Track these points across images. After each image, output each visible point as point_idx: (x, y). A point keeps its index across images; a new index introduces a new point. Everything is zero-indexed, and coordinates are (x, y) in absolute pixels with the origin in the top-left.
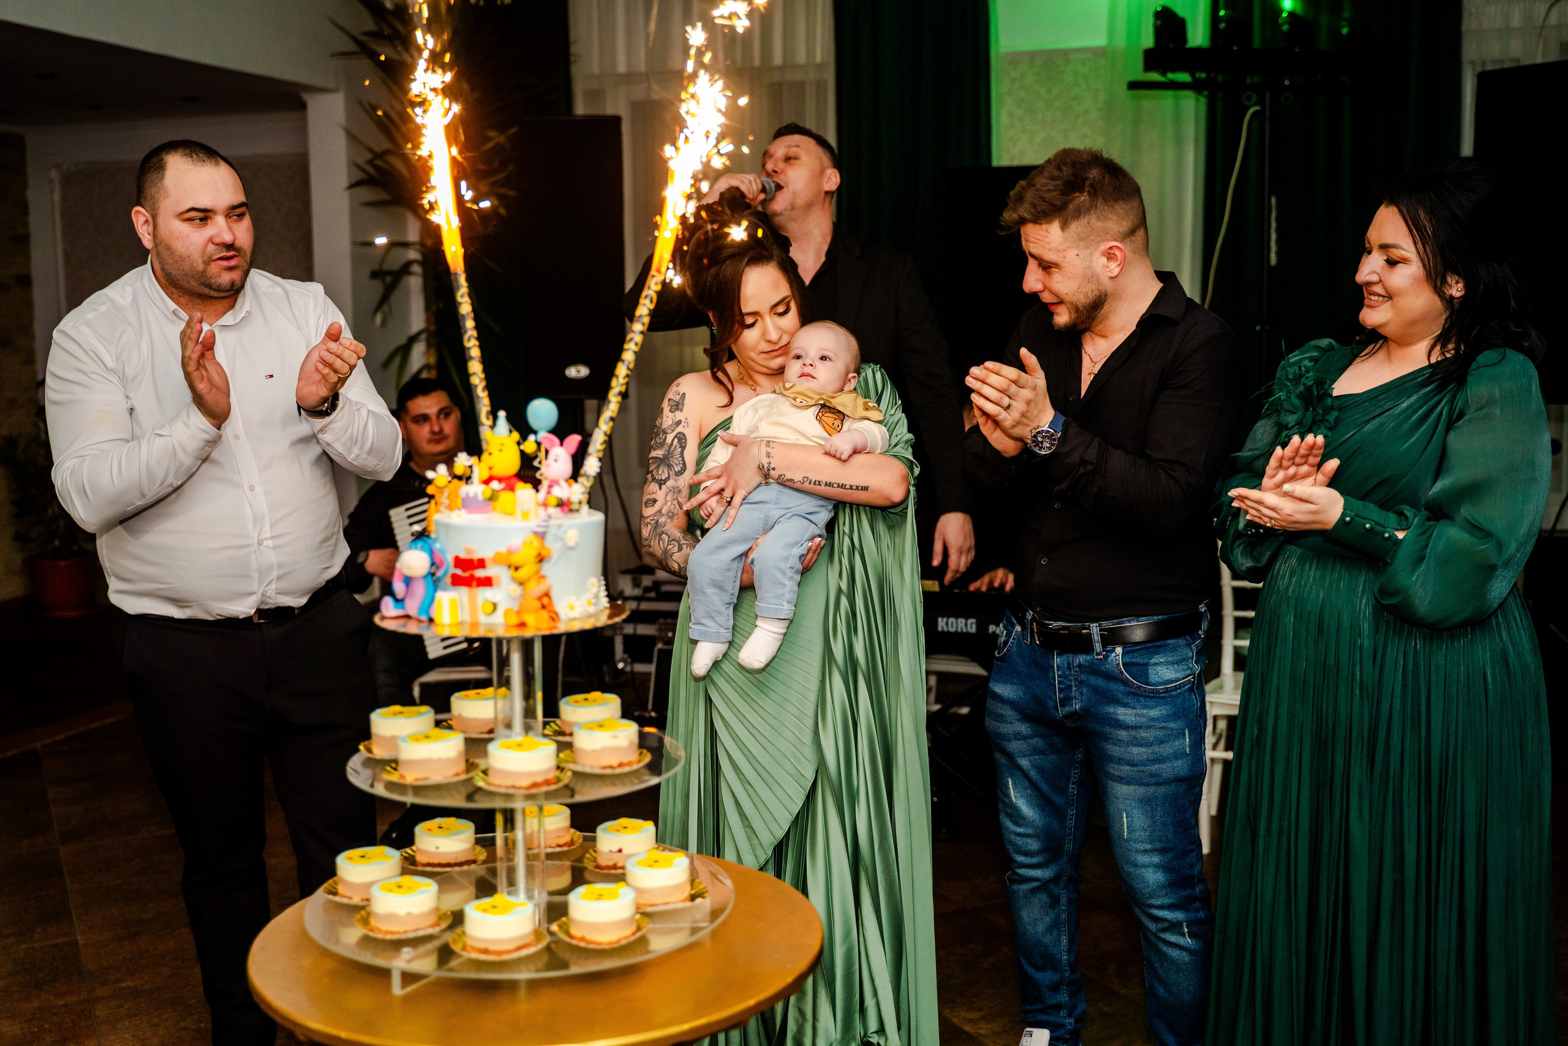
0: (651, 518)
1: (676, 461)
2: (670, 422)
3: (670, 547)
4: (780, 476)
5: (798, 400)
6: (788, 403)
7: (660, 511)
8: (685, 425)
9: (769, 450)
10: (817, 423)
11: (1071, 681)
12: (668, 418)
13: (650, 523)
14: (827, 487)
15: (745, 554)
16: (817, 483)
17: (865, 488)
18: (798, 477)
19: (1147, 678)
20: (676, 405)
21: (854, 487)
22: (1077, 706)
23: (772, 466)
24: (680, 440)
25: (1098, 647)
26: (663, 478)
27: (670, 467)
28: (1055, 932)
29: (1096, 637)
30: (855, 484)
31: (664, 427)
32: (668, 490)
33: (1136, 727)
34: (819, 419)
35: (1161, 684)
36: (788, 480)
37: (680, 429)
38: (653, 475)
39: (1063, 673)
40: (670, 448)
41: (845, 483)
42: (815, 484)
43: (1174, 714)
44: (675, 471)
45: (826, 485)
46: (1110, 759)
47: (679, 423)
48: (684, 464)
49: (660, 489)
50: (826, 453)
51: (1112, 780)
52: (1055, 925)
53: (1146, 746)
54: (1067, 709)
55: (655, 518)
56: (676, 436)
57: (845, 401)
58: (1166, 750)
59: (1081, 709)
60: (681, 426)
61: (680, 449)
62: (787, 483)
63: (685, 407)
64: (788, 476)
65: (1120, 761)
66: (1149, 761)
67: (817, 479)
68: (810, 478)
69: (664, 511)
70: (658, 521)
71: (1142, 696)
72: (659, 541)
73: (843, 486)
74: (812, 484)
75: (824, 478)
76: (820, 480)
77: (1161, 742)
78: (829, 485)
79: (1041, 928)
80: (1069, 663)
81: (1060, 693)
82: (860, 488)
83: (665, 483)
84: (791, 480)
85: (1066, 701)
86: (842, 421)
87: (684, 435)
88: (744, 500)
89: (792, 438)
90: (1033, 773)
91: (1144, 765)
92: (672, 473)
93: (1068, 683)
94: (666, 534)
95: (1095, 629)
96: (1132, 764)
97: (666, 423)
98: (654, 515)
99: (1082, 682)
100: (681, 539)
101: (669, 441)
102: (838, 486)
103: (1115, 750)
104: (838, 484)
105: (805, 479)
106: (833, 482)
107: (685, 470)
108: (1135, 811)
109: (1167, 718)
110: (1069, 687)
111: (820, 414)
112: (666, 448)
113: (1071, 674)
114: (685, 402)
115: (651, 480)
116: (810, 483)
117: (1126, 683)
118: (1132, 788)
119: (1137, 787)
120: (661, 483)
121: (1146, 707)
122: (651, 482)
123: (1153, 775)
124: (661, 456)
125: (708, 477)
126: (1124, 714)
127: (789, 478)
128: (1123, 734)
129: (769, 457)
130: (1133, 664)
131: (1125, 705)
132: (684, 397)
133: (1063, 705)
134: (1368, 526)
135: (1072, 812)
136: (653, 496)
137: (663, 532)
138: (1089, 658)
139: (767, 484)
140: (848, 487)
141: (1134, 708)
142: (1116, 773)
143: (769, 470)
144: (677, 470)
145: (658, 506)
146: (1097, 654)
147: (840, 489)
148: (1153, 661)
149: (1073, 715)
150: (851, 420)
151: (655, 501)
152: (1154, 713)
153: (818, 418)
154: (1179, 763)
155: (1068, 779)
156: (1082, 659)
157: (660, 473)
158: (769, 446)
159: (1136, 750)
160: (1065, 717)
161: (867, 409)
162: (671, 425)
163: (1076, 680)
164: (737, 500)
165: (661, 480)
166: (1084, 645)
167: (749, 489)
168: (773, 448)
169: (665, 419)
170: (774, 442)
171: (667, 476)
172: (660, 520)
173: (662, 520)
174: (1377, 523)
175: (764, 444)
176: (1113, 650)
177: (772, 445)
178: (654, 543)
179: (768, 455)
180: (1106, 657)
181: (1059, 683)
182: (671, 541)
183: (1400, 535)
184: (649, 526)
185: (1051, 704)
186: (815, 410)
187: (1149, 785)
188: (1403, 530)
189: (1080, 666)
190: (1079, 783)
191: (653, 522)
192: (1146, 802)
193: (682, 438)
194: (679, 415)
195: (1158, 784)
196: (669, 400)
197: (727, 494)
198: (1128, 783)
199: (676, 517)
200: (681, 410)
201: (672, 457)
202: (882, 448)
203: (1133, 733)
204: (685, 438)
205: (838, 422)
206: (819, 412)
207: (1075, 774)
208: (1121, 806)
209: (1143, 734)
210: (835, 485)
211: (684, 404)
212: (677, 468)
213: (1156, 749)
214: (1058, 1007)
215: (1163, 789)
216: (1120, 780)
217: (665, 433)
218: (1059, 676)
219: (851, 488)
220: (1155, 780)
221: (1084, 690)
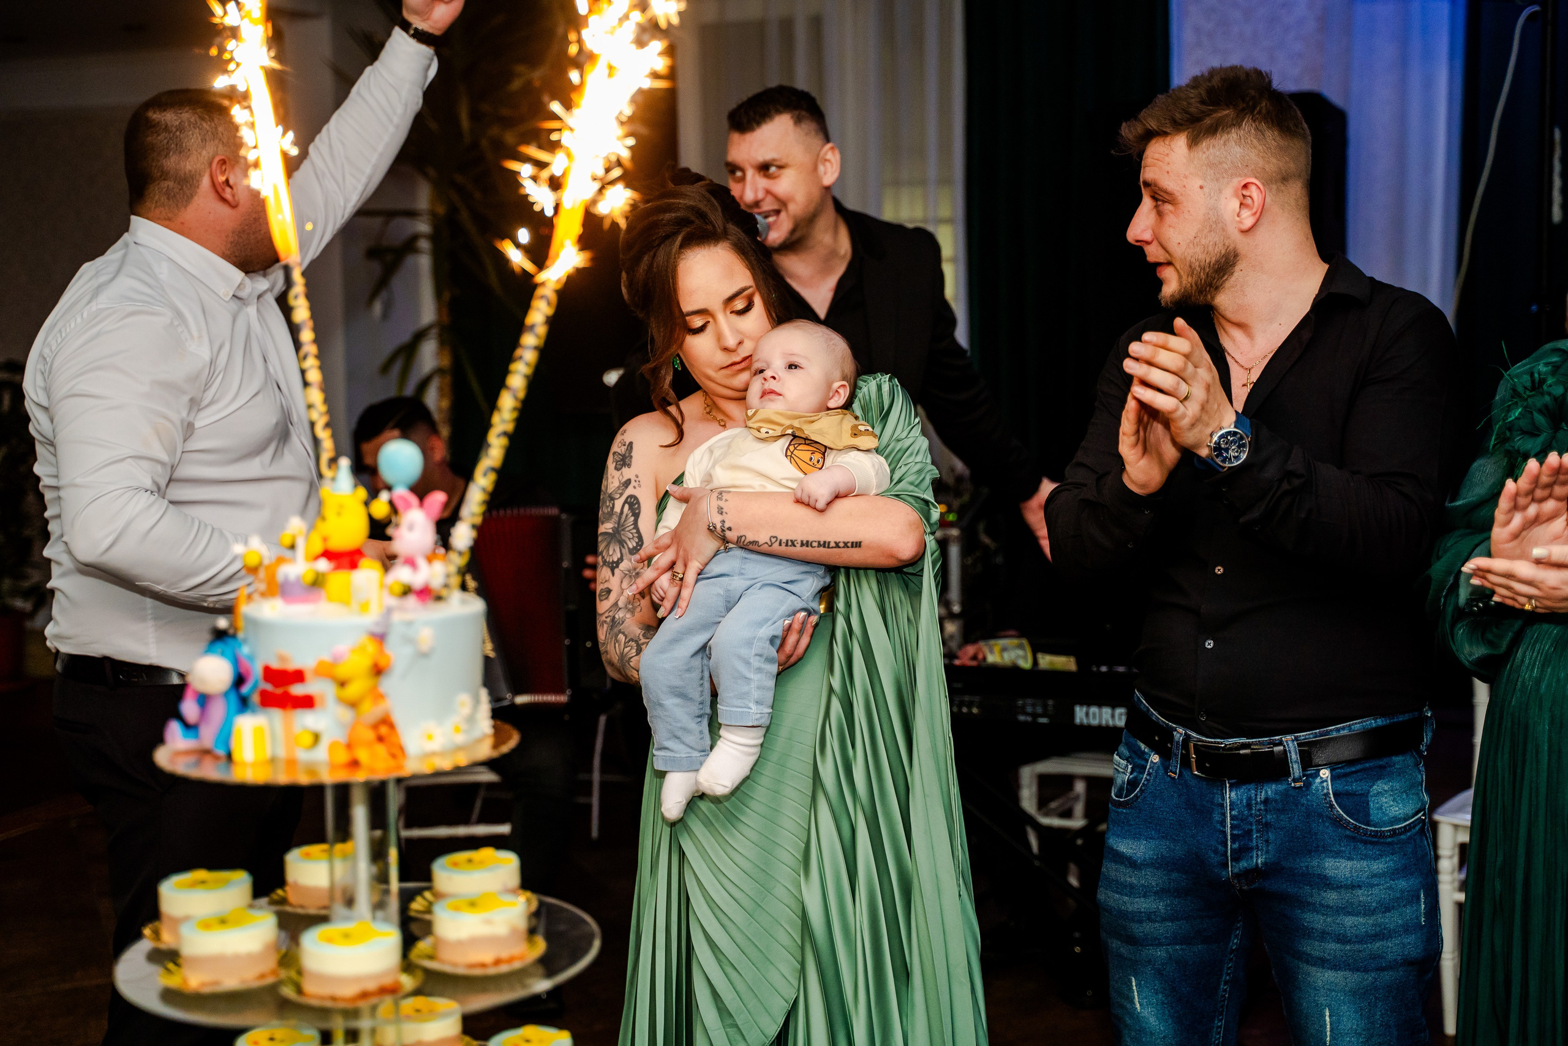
0: (607, 615)
1: (628, 535)
2: (616, 484)
3: (627, 650)
4: (740, 538)
5: (763, 430)
6: (751, 437)
7: (616, 604)
8: (636, 484)
9: (722, 503)
10: (786, 461)
11: (1251, 824)
12: (613, 478)
13: (605, 621)
14: (804, 548)
15: (704, 650)
16: (790, 543)
17: (857, 545)
18: (763, 537)
19: (1368, 814)
20: (622, 460)
21: (841, 545)
22: (1256, 859)
23: (727, 525)
24: (631, 505)
25: (1296, 769)
26: (615, 560)
27: (622, 543)
29: (1294, 756)
30: (842, 540)
31: (610, 491)
32: (623, 575)
33: (1354, 886)
34: (789, 455)
35: (1385, 823)
36: (750, 543)
37: (630, 491)
38: (603, 557)
39: (1240, 812)
40: (620, 518)
41: (827, 540)
42: (787, 545)
43: (1405, 867)
44: (629, 548)
45: (802, 545)
46: (1308, 933)
47: (627, 483)
48: (640, 538)
49: (613, 575)
50: (798, 501)
51: (1308, 962)
53: (1365, 915)
54: (1243, 864)
55: (611, 614)
56: (626, 502)
57: (827, 428)
58: (1393, 920)
59: (1265, 864)
60: (631, 487)
61: (633, 518)
62: (751, 547)
63: (634, 460)
64: (750, 537)
65: (1324, 936)
66: (1369, 935)
67: (790, 538)
68: (779, 538)
69: (621, 604)
70: (614, 617)
71: (1361, 841)
72: (615, 644)
73: (825, 545)
74: (783, 545)
75: (799, 536)
76: (793, 539)
77: (1388, 909)
78: (806, 544)
80: (1249, 799)
81: (1233, 842)
82: (849, 545)
83: (617, 566)
84: (755, 543)
85: (1242, 854)
86: (824, 454)
87: (636, 498)
88: (699, 574)
89: (757, 484)
91: (1361, 942)
92: (625, 551)
93: (1247, 827)
94: (623, 633)
95: (1290, 744)
96: (1342, 939)
97: (612, 486)
98: (609, 610)
99: (1267, 825)
100: (641, 637)
101: (617, 509)
102: (819, 545)
103: (1316, 921)
104: (819, 542)
105: (773, 540)
106: (810, 540)
107: (641, 545)
108: (1344, 1008)
109: (1394, 874)
110: (1248, 833)
111: (792, 448)
112: (615, 518)
113: (1251, 814)
114: (632, 454)
115: (601, 564)
116: (780, 544)
117: (1337, 822)
118: (1341, 974)
119: (1348, 974)
120: (613, 566)
121: (1365, 857)
122: (602, 566)
123: (1374, 957)
124: (611, 531)
125: (657, 548)
126: (1339, 867)
127: (752, 540)
128: (1332, 897)
129: (722, 513)
130: (1348, 794)
131: (1338, 854)
132: (631, 448)
133: (1236, 861)
136: (606, 585)
137: (620, 632)
138: (1281, 787)
139: (727, 550)
140: (833, 544)
141: (1350, 859)
143: (723, 531)
144: (631, 547)
145: (613, 597)
146: (1295, 781)
147: (821, 549)
148: (1373, 789)
149: (1254, 873)
150: (834, 452)
151: (609, 591)
152: (1378, 866)
153: (789, 453)
154: (1410, 939)
156: (1270, 790)
157: (611, 553)
158: (721, 499)
159: (1349, 921)
160: (1236, 876)
161: (855, 434)
162: (619, 488)
163: (1259, 822)
164: (691, 576)
165: (613, 562)
167: (704, 559)
168: (726, 500)
169: (610, 480)
170: (729, 492)
171: (619, 556)
172: (617, 616)
173: (620, 615)
175: (715, 495)
176: (1317, 774)
177: (725, 496)
178: (610, 648)
179: (721, 511)
180: (1308, 785)
181: (1233, 827)
182: (628, 642)
184: (605, 626)
186: (784, 443)
187: (1366, 970)
189: (1266, 801)
191: (608, 620)
192: (1358, 994)
193: (633, 503)
194: (627, 473)
195: (1381, 969)
196: (614, 453)
197: (679, 568)
198: (1335, 967)
199: (638, 609)
200: (629, 466)
201: (623, 530)
202: (878, 487)
203: (1347, 895)
204: (638, 503)
205: (817, 456)
206: (790, 445)
208: (1322, 1000)
209: (1362, 895)
210: (815, 544)
211: (631, 457)
212: (631, 544)
213: (1379, 918)
215: (1387, 976)
216: (1322, 963)
217: (612, 499)
218: (1233, 818)
219: (837, 545)
220: (1375, 964)
221: (1271, 836)
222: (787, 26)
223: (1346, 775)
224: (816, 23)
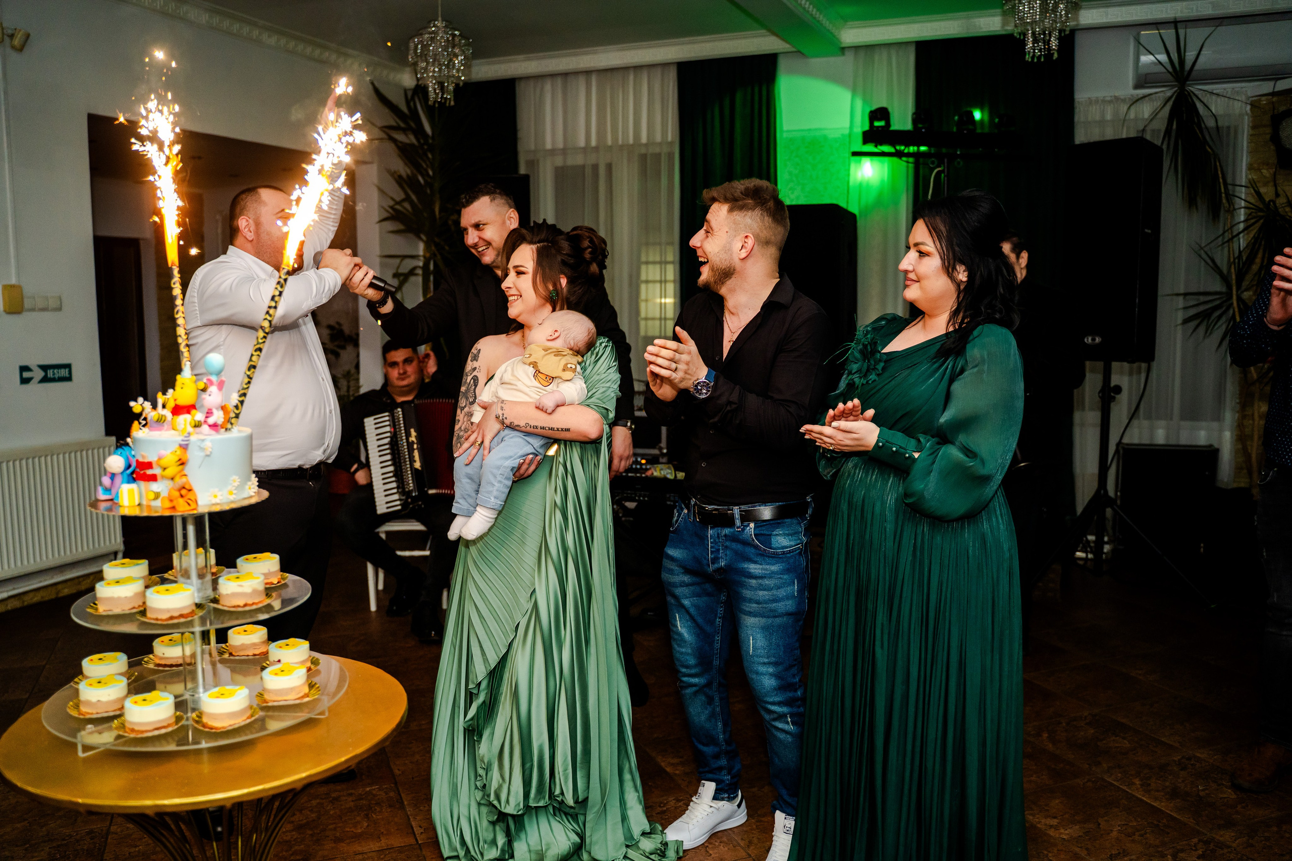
1: (471, 395)
2: (470, 368)
4: (511, 423)
8: (478, 370)
9: (503, 405)
11: (719, 546)
12: (469, 366)
14: (542, 430)
16: (535, 427)
17: (568, 430)
18: (523, 424)
19: (771, 544)
20: (474, 357)
21: (560, 430)
22: (722, 564)
23: (505, 417)
25: (738, 523)
26: (463, 406)
27: (467, 398)
28: (713, 720)
29: (737, 516)
30: (561, 427)
33: (761, 577)
35: (779, 548)
36: (516, 426)
37: (475, 373)
39: (715, 540)
40: (468, 386)
41: (553, 427)
43: (788, 570)
44: (469, 402)
45: (541, 428)
46: (745, 599)
47: (475, 369)
49: (461, 413)
51: (744, 614)
52: (712, 715)
53: (768, 590)
54: (716, 566)
56: (472, 378)
58: (782, 593)
59: (725, 565)
60: (476, 371)
62: (515, 428)
64: (516, 423)
65: (750, 601)
66: (769, 600)
67: (535, 425)
68: (530, 424)
71: (767, 556)
73: (552, 429)
74: (532, 428)
75: (540, 424)
76: (537, 425)
77: (779, 588)
78: (543, 428)
79: (703, 718)
80: (718, 534)
81: (712, 555)
82: (564, 430)
83: (464, 409)
84: (519, 426)
85: (715, 560)
90: (692, 610)
91: (766, 603)
93: (717, 547)
95: (736, 510)
96: (758, 602)
99: (726, 547)
101: (468, 381)
102: (549, 429)
103: (747, 593)
105: (527, 425)
106: (545, 426)
108: (758, 635)
109: (782, 572)
110: (718, 550)
113: (720, 542)
116: (530, 427)
117: (756, 547)
118: (757, 619)
119: (760, 619)
121: (768, 564)
123: (771, 611)
126: (754, 568)
128: (753, 582)
129: (503, 411)
130: (761, 535)
131: (755, 562)
132: (480, 352)
133: (713, 563)
134: (894, 449)
135: (718, 638)
138: (732, 530)
140: (556, 429)
141: (761, 564)
142: (747, 609)
143: (504, 420)
146: (738, 528)
147: (551, 431)
148: (774, 533)
149: (720, 570)
152: (774, 568)
154: (790, 602)
155: (716, 615)
156: (727, 531)
157: (462, 402)
158: (503, 403)
159: (761, 593)
160: (714, 571)
162: (471, 371)
163: (723, 545)
166: (729, 521)
168: (505, 404)
169: (467, 369)
171: (465, 405)
174: (901, 447)
176: (748, 525)
177: (505, 402)
179: (502, 409)
180: (743, 530)
181: (711, 547)
183: (916, 455)
185: (705, 562)
187: (768, 617)
188: (919, 452)
189: (725, 536)
190: (723, 618)
192: (765, 628)
194: (475, 364)
195: (775, 617)
196: (472, 353)
198: (755, 616)
200: (477, 360)
203: (760, 581)
207: (720, 611)
208: (749, 632)
209: (766, 582)
210: (547, 428)
212: (471, 400)
213: (775, 592)
214: (720, 769)
215: (778, 621)
216: (750, 614)
217: (467, 376)
218: (711, 543)
219: (558, 430)
220: (773, 614)
221: (728, 553)
222: (595, 167)
223: (761, 526)
224: (609, 167)
